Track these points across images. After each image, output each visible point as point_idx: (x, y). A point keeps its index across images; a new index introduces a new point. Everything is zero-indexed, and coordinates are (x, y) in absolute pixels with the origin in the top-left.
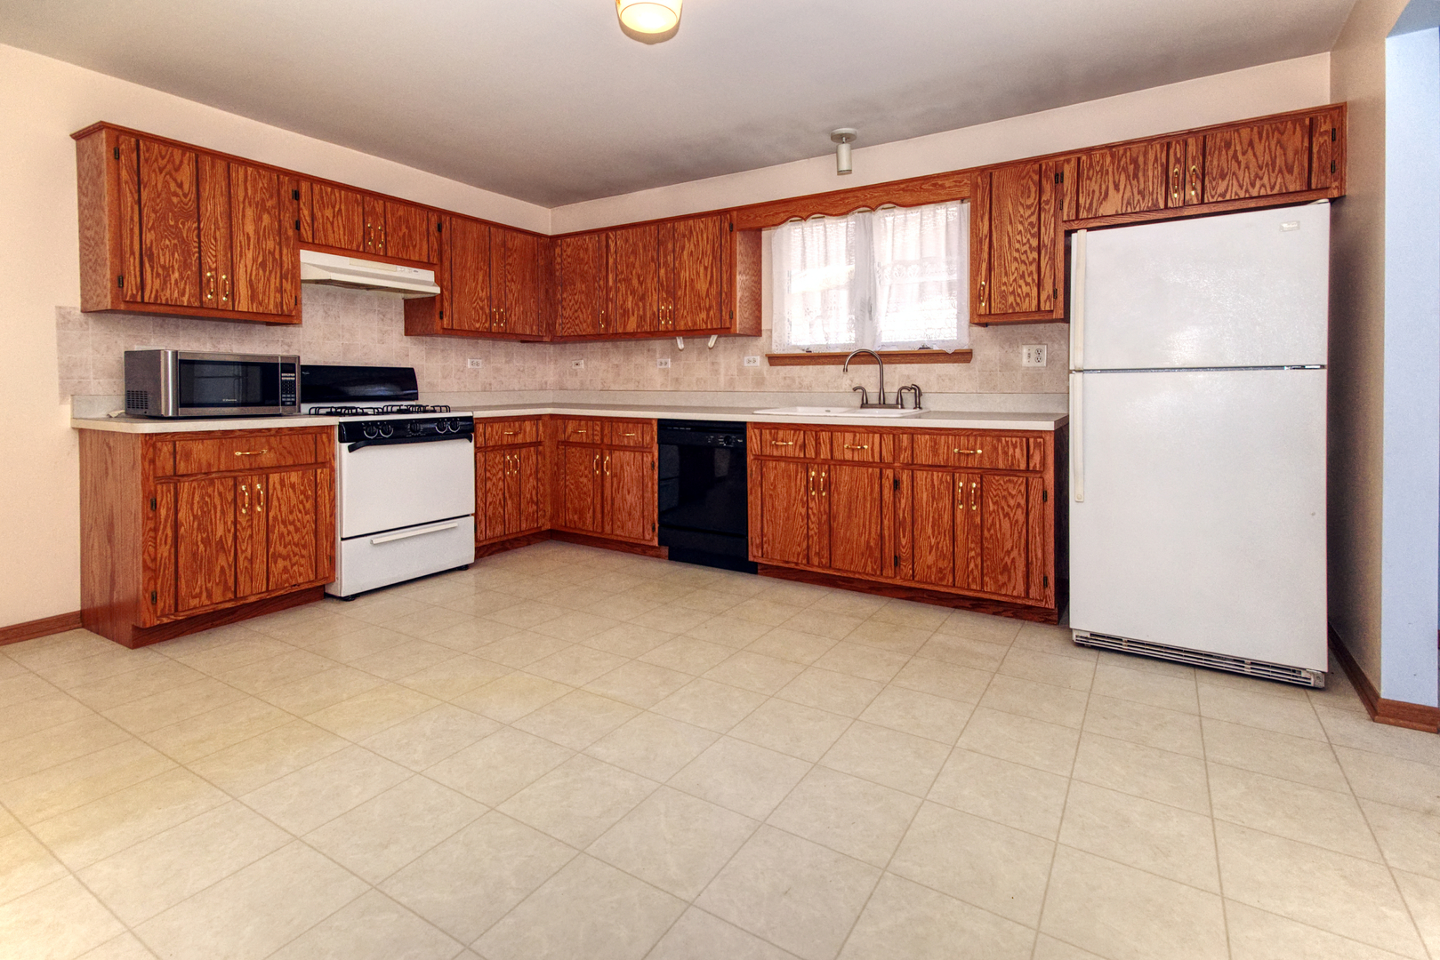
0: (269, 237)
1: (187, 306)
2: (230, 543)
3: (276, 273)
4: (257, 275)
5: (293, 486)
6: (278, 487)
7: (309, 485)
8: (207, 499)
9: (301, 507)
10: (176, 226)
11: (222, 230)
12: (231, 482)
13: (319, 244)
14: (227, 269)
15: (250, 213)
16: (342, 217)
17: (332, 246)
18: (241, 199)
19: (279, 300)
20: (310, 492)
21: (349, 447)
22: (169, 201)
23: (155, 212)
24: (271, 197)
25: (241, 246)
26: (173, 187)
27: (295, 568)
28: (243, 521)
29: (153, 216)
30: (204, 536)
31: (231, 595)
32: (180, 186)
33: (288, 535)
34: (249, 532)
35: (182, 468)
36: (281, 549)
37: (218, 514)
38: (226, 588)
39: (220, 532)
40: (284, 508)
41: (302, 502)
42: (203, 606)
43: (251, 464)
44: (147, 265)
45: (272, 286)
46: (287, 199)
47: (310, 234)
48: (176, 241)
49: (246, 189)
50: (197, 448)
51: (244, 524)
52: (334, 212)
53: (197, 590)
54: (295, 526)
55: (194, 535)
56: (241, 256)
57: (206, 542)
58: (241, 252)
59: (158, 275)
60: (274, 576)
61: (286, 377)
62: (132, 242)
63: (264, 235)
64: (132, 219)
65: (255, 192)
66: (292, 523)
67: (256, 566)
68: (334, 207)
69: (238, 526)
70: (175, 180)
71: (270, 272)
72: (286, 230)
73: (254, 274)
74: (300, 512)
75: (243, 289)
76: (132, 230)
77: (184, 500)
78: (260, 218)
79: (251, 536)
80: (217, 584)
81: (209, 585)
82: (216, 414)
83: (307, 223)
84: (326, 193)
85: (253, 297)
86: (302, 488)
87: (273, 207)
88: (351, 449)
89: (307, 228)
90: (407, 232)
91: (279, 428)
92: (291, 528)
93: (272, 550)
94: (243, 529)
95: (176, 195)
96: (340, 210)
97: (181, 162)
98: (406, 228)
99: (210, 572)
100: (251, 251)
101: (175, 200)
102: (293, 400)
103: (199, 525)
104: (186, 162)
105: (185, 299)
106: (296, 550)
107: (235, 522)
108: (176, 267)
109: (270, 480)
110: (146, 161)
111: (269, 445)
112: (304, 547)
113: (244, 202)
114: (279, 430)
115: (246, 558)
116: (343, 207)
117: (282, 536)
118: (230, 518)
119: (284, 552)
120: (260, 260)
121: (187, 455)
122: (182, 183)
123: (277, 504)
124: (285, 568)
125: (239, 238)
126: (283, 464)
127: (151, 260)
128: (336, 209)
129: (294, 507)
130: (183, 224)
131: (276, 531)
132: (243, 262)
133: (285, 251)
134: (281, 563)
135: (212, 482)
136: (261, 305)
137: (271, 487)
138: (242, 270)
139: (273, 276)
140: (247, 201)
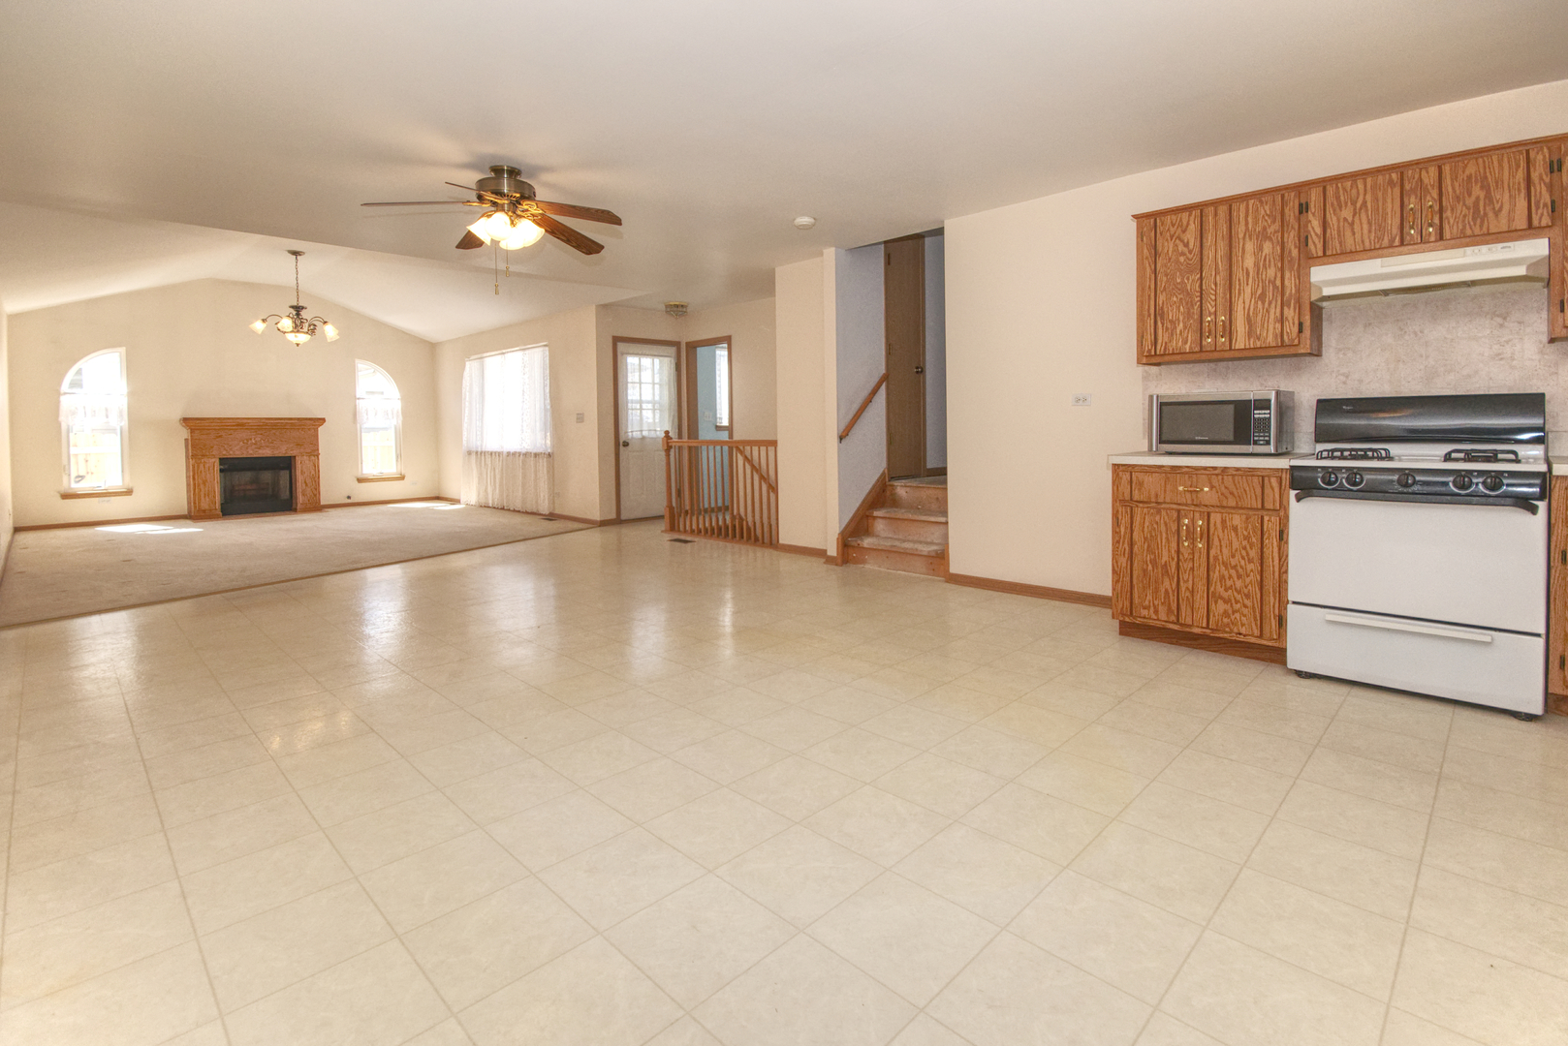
0: (1269, 267)
1: (1189, 353)
2: (1173, 570)
3: (1276, 301)
4: (1256, 308)
5: (1235, 529)
6: (1219, 525)
7: (1254, 532)
8: (1155, 526)
9: (1244, 553)
10: (1183, 282)
11: (1222, 274)
12: (1175, 515)
13: (1333, 255)
14: (1225, 311)
15: (1250, 246)
16: (1367, 211)
17: (1351, 252)
18: (1241, 236)
19: (1278, 331)
20: (1254, 540)
21: (1296, 495)
22: (1177, 262)
23: (1166, 275)
24: (1274, 222)
25: (1240, 284)
26: (1181, 248)
27: (1237, 615)
28: (1186, 554)
29: (1165, 279)
30: (1152, 557)
31: (1173, 618)
32: (1186, 245)
33: (1229, 579)
34: (1191, 565)
35: (1136, 497)
36: (1221, 590)
37: (1164, 541)
38: (1169, 611)
39: (1165, 558)
40: (1225, 551)
41: (1245, 548)
42: (1150, 618)
43: (1193, 500)
44: (1159, 324)
45: (1272, 316)
46: (1292, 217)
47: (1320, 246)
48: (1181, 296)
49: (1247, 224)
50: (1148, 479)
51: (1186, 556)
52: (1355, 209)
53: (1147, 603)
54: (1237, 571)
55: (1145, 555)
56: (1239, 293)
57: (1154, 563)
58: (1239, 290)
59: (1167, 329)
60: (1214, 616)
61: (1259, 414)
62: (1149, 307)
63: (1264, 265)
64: (1150, 287)
65: (1256, 222)
66: (1234, 568)
67: (1197, 597)
68: (1354, 203)
69: (1181, 557)
70: (1182, 241)
71: (1270, 303)
72: (1290, 252)
73: (1252, 309)
74: (1243, 558)
75: (1240, 327)
76: (1149, 296)
77: (1138, 522)
78: (1261, 248)
79: (1192, 569)
80: (1162, 604)
81: (1156, 603)
82: (1211, 451)
83: (1316, 234)
84: (1345, 190)
85: (1250, 334)
86: (1246, 533)
87: (1275, 232)
88: (1299, 499)
89: (1317, 241)
90: (1482, 195)
91: (1225, 468)
92: (1233, 572)
93: (1212, 589)
94: (1185, 561)
95: (1183, 254)
96: (1365, 202)
97: (1188, 224)
98: (1482, 188)
99: (1156, 591)
100: (1250, 286)
101: (1182, 259)
102: (1267, 438)
103: (1149, 546)
104: (1191, 222)
105: (1187, 347)
106: (1239, 597)
107: (1178, 552)
108: (1181, 318)
109: (1211, 518)
110: (1161, 234)
111: (1211, 483)
112: (1247, 596)
113: (1244, 238)
114: (1225, 469)
115: (1187, 588)
116: (1369, 198)
117: (1222, 578)
118: (1174, 545)
119: (1225, 595)
120: (1259, 292)
121: (1141, 484)
122: (1188, 242)
123: (1218, 544)
124: (1225, 612)
125: (1239, 274)
126: (1225, 504)
127: (1162, 318)
128: (1358, 205)
129: (1236, 550)
130: (1188, 279)
131: (1217, 572)
132: (1241, 300)
133: (1287, 275)
134: (1221, 607)
135: (1159, 512)
136: (1259, 339)
137: (1212, 525)
138: (1240, 307)
139: (1273, 305)
140: (1247, 236)
